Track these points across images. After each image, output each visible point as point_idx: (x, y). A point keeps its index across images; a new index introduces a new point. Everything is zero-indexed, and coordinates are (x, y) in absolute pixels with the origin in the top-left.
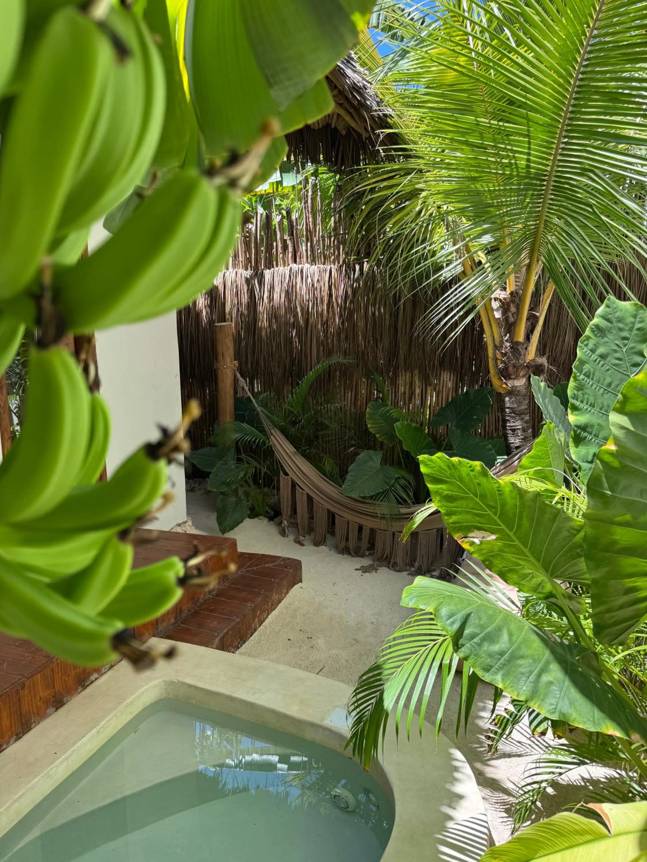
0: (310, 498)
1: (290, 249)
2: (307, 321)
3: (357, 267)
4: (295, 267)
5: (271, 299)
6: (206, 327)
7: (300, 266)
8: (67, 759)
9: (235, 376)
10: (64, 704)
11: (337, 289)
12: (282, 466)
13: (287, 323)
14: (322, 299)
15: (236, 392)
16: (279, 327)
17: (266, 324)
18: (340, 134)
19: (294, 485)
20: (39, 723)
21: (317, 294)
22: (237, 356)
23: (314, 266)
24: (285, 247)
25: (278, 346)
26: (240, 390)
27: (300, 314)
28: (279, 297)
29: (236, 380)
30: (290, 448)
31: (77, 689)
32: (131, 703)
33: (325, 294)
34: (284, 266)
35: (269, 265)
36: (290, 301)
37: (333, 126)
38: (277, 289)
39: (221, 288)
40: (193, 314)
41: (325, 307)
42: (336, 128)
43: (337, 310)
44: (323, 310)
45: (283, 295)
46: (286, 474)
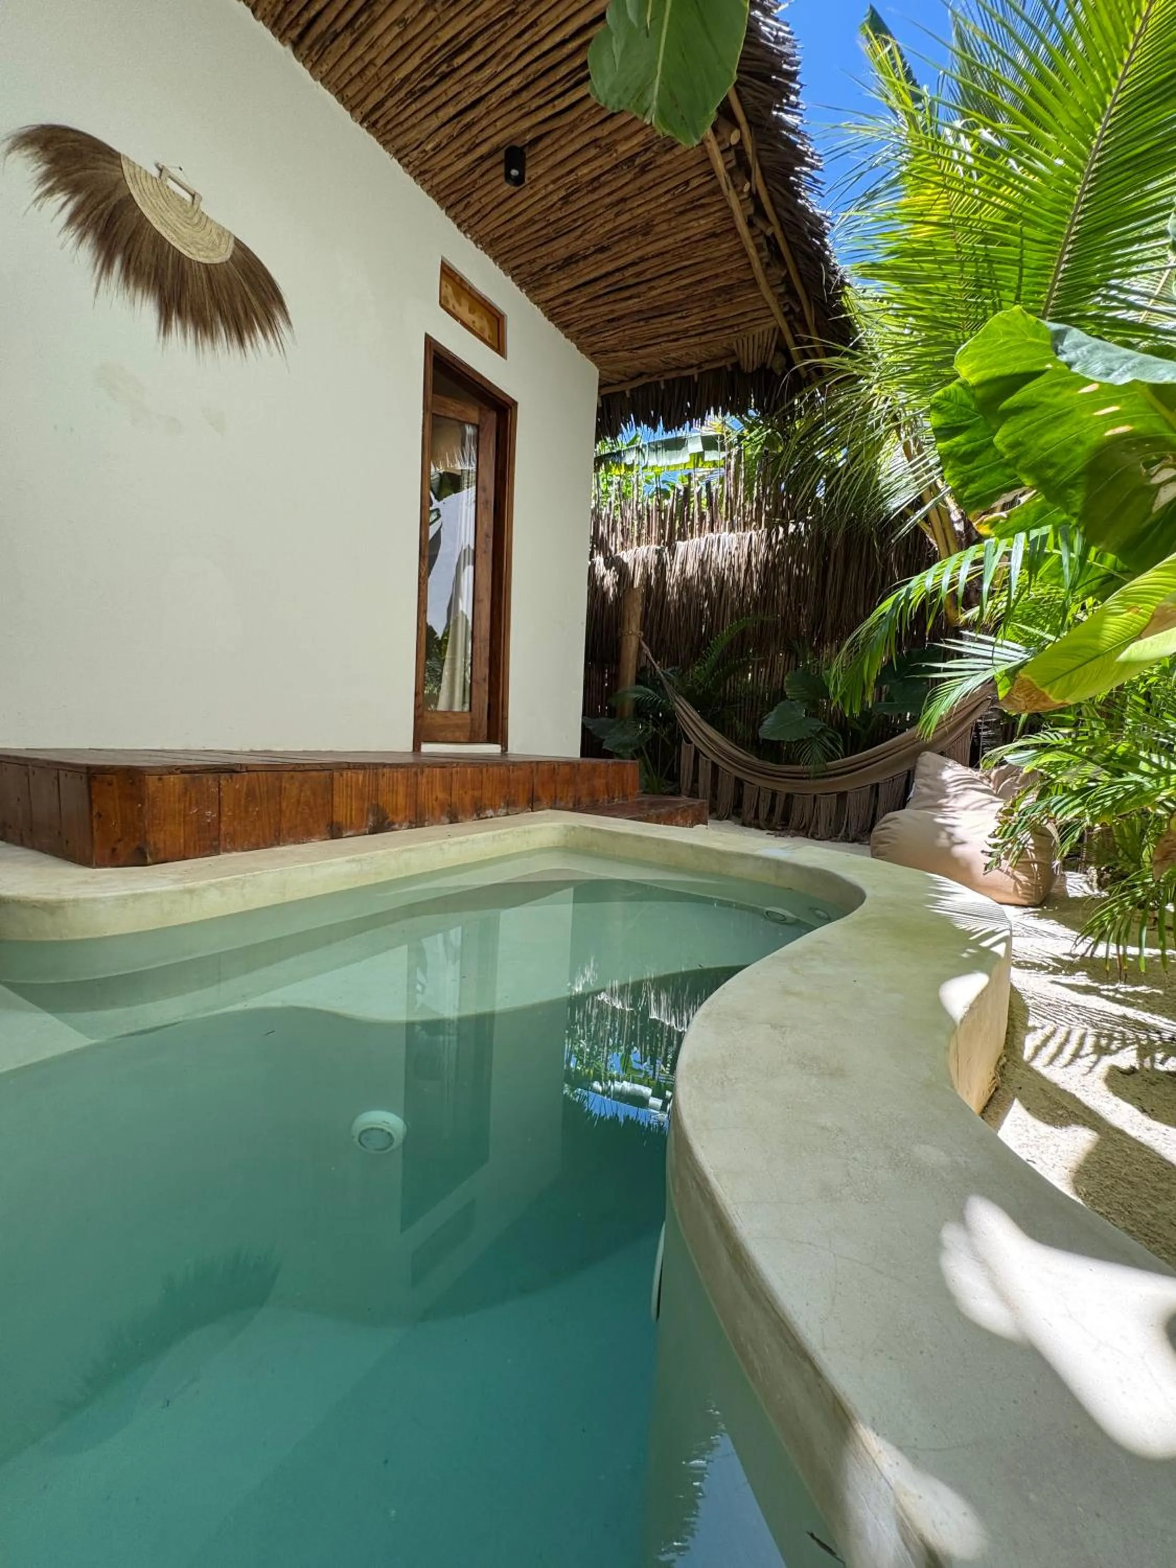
0: (715, 767)
1: (708, 519)
2: (721, 592)
3: (781, 530)
4: (713, 536)
5: (683, 571)
6: (611, 606)
7: (718, 535)
8: (461, 843)
9: (640, 644)
10: (458, 822)
11: (757, 555)
12: (685, 733)
13: (699, 595)
14: (739, 567)
15: (639, 659)
16: (690, 600)
17: (676, 597)
18: (776, 375)
19: (697, 752)
20: (432, 825)
21: (734, 560)
22: (643, 627)
23: (732, 534)
24: (702, 517)
25: (687, 620)
26: (644, 659)
27: (713, 584)
28: (692, 568)
29: (640, 648)
30: (695, 715)
31: (472, 815)
32: (529, 832)
33: (743, 561)
34: (700, 536)
35: (683, 537)
36: (704, 572)
37: (768, 367)
38: (690, 561)
39: (631, 565)
40: (600, 594)
41: (742, 576)
42: (771, 368)
43: (756, 577)
44: (739, 579)
45: (696, 565)
46: (689, 742)
